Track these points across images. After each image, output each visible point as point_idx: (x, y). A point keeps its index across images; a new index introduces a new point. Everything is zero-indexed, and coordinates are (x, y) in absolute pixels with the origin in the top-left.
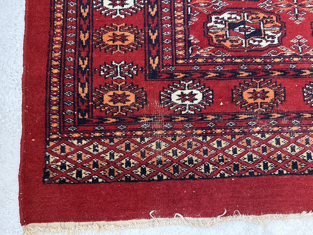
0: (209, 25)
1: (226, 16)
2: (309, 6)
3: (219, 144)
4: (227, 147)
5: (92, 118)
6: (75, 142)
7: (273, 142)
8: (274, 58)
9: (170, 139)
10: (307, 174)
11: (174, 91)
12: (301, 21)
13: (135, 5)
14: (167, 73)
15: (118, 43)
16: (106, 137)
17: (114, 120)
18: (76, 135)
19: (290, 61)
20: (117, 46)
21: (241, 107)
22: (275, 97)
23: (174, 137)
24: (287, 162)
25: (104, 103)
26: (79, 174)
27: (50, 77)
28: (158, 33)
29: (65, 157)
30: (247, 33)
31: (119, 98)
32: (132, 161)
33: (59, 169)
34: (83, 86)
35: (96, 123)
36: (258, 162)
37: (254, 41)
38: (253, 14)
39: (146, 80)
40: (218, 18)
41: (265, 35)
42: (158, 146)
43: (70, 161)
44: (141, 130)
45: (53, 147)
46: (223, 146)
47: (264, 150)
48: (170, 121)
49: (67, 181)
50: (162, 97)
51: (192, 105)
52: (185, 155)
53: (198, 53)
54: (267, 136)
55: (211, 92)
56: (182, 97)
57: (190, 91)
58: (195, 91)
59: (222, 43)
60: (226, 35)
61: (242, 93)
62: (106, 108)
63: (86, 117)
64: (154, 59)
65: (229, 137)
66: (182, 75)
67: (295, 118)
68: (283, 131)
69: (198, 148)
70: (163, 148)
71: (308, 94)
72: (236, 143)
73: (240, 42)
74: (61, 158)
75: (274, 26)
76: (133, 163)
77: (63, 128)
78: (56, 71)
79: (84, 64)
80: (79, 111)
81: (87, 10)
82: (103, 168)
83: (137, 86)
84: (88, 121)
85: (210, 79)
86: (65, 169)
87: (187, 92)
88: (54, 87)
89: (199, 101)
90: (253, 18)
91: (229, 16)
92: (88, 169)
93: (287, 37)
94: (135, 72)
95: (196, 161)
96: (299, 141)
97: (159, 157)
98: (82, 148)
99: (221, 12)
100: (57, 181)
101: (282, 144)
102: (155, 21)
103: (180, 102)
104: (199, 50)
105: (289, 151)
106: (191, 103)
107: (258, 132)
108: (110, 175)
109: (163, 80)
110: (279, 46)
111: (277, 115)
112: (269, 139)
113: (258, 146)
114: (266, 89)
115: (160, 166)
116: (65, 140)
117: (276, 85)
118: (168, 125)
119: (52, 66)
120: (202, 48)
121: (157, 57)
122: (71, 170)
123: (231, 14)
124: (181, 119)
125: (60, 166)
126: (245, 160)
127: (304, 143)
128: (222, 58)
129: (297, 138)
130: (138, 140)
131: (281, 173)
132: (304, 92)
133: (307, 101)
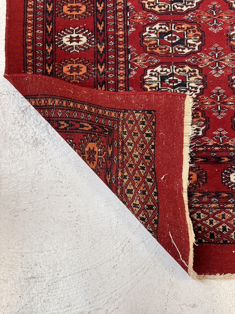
2: (230, 103)
7: (194, 216)
8: (198, 147)
10: (222, 244)
12: (223, 116)
19: (212, 150)
22: (197, 179)
24: (206, 232)
67: (214, 197)
68: (204, 207)
71: (226, 177)
75: (200, 121)
93: (210, 130)
96: (216, 216)
101: (202, 218)
105: (208, 224)
110: (203, 137)
111: (198, 194)
112: (192, 213)
117: (199, 169)
127: (220, 218)
129: (215, 214)
132: (222, 176)
133: (225, 183)
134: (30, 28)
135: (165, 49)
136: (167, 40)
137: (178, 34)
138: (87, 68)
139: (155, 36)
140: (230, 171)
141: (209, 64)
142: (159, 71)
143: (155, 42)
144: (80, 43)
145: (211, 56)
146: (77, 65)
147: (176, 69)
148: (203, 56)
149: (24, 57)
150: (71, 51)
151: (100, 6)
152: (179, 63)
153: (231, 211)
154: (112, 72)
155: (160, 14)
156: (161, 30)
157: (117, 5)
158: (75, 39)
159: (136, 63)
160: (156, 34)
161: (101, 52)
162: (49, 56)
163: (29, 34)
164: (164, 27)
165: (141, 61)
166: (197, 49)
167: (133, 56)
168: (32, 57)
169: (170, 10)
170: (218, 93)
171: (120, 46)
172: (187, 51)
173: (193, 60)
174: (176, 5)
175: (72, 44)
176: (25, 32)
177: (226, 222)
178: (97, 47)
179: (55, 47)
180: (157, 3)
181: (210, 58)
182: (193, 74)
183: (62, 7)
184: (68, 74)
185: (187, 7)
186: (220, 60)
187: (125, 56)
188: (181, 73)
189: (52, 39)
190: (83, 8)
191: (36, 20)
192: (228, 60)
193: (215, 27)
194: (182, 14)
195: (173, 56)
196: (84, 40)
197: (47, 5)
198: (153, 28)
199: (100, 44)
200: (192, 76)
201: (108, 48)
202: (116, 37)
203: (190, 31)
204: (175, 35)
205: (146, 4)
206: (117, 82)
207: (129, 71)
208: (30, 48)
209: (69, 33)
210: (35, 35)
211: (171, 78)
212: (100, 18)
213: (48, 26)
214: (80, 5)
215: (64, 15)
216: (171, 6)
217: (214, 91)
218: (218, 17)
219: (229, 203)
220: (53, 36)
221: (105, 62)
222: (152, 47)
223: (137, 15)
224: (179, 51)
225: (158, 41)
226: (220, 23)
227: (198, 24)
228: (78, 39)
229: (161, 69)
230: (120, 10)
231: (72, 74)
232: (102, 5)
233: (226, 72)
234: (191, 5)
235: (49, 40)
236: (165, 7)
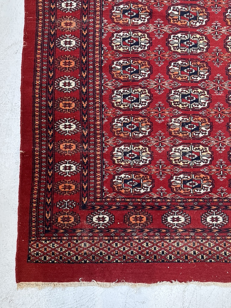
0: (114, 181)
1: (123, 176)
2: (168, 170)
3: (116, 245)
4: (120, 247)
5: (52, 229)
6: (44, 242)
7: (145, 245)
9: (91, 241)
10: (161, 262)
11: (94, 216)
12: (163, 179)
13: (76, 170)
14: (91, 206)
15: (67, 190)
16: (58, 240)
17: (63, 231)
18: (44, 238)
19: (156, 201)
20: (66, 191)
21: (129, 225)
22: (147, 220)
23: (93, 240)
24: (151, 255)
25: (58, 222)
26: (45, 258)
27: (32, 208)
28: (88, 185)
29: (38, 249)
30: (133, 185)
31: (66, 219)
32: (71, 252)
33: (35, 255)
34: (48, 213)
35: (54, 232)
36: (136, 255)
37: (137, 190)
38: (137, 175)
39: (80, 210)
40: (119, 177)
41: (143, 186)
42: (85, 245)
43: (41, 251)
44: (77, 236)
45: (33, 244)
46: (118, 246)
47: (140, 248)
48: (92, 232)
49: (39, 261)
50: (88, 219)
51: (104, 224)
52: (99, 251)
53: (107, 195)
54: (142, 241)
55: (113, 217)
56: (99, 219)
57: (103, 216)
58: (105, 216)
59: (120, 190)
60: (122, 186)
61: (129, 217)
62: (59, 224)
63: (49, 229)
64: (85, 198)
65: (122, 241)
66: (99, 207)
67: (157, 232)
68: (150, 239)
69: (106, 247)
70: (87, 246)
71: (165, 219)
72: (125, 245)
73: (129, 190)
74: (37, 250)
75: (148, 182)
76: (72, 254)
77: (38, 235)
78: (35, 205)
79: (49, 201)
80: (46, 226)
81: (51, 172)
82: (57, 256)
83: (76, 213)
84: (50, 231)
85: (113, 209)
86: (38, 255)
87: (101, 216)
88: (34, 213)
89: (107, 221)
90: (137, 177)
91: (125, 176)
92: (50, 256)
93: (155, 188)
94: (75, 205)
95: (104, 253)
97: (85, 251)
98: (47, 245)
99: (120, 174)
100: (34, 261)
102: (86, 178)
103: (97, 222)
104: (108, 194)
105: (153, 249)
106: (103, 223)
107: (137, 239)
108: (60, 260)
109: (89, 209)
110: (150, 192)
111: (147, 230)
112: (143, 243)
113: (137, 246)
114: (142, 216)
115: (85, 256)
116: (39, 240)
117: (147, 214)
118: (90, 234)
119: (33, 202)
120: (109, 193)
121: (86, 198)
122: (41, 256)
123: (126, 175)
124: (97, 231)
125: (36, 254)
126: (130, 254)
127: (161, 246)
128: (120, 198)
129: (158, 243)
130: (75, 242)
131: (148, 262)
132: (162, 218)
133: (164, 223)
134: (37, 118)
135: (127, 134)
136: (128, 128)
137: (135, 124)
138: (76, 146)
139: (121, 125)
140: (167, 215)
141: (155, 144)
142: (123, 149)
143: (121, 129)
144: (72, 129)
145: (157, 139)
146: (69, 144)
147: (133, 147)
148: (151, 139)
149: (33, 138)
150: (65, 135)
151: (85, 104)
152: (135, 143)
153: (168, 241)
154: (92, 149)
155: (124, 110)
156: (124, 121)
157: (96, 103)
158: (68, 126)
159: (108, 143)
160: (121, 123)
161: (85, 136)
162: (51, 137)
163: (37, 123)
164: (126, 119)
165: (111, 142)
166: (147, 134)
167: (106, 139)
168: (39, 138)
169: (130, 108)
170: (161, 164)
171: (98, 132)
172: (141, 135)
173: (145, 141)
174: (135, 104)
175: (66, 130)
176: (34, 121)
177: (164, 249)
178: (83, 132)
179: (55, 132)
180: (122, 103)
181: (156, 140)
182: (144, 150)
183: (59, 104)
184: (64, 149)
185: (141, 105)
186: (163, 142)
187: (101, 138)
188: (137, 150)
189: (52, 126)
190: (73, 105)
191: (41, 113)
192: (168, 141)
193: (160, 119)
194: (138, 110)
195: (132, 139)
196: (74, 127)
197: (49, 102)
198: (119, 119)
199: (85, 130)
200: (144, 152)
201: (90, 133)
202: (95, 125)
203: (143, 122)
204: (133, 125)
205: (115, 103)
206: (96, 155)
207: (104, 148)
208: (37, 132)
209: (64, 122)
210: (41, 123)
211: (131, 153)
212: (85, 112)
213: (49, 117)
214: (71, 102)
215: (60, 109)
216: (131, 105)
217: (158, 162)
218: (162, 112)
219: (167, 236)
220: (53, 124)
221: (88, 142)
222: (119, 132)
223: (109, 110)
224: (136, 135)
225: (123, 128)
226: (163, 117)
227: (148, 117)
228: (70, 126)
229: (124, 147)
230: (98, 107)
231: (66, 150)
232: (86, 103)
233: (166, 149)
234: (144, 105)
235: (51, 127)
236: (127, 106)
